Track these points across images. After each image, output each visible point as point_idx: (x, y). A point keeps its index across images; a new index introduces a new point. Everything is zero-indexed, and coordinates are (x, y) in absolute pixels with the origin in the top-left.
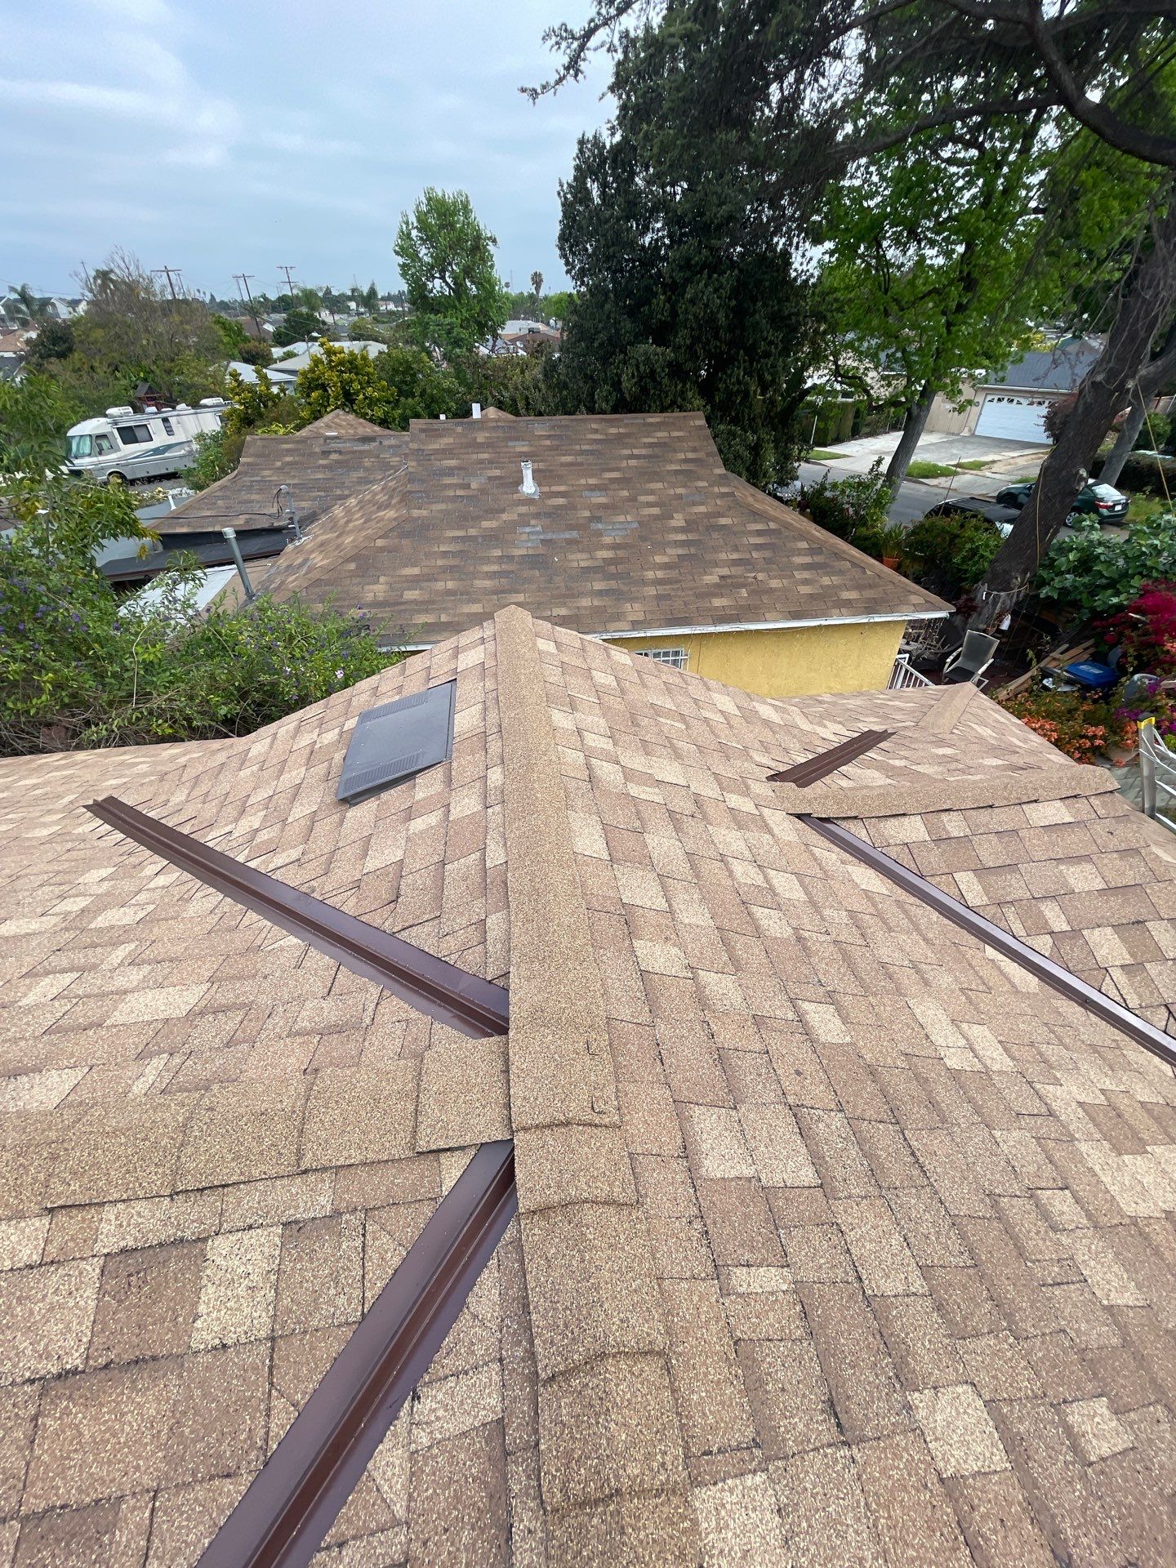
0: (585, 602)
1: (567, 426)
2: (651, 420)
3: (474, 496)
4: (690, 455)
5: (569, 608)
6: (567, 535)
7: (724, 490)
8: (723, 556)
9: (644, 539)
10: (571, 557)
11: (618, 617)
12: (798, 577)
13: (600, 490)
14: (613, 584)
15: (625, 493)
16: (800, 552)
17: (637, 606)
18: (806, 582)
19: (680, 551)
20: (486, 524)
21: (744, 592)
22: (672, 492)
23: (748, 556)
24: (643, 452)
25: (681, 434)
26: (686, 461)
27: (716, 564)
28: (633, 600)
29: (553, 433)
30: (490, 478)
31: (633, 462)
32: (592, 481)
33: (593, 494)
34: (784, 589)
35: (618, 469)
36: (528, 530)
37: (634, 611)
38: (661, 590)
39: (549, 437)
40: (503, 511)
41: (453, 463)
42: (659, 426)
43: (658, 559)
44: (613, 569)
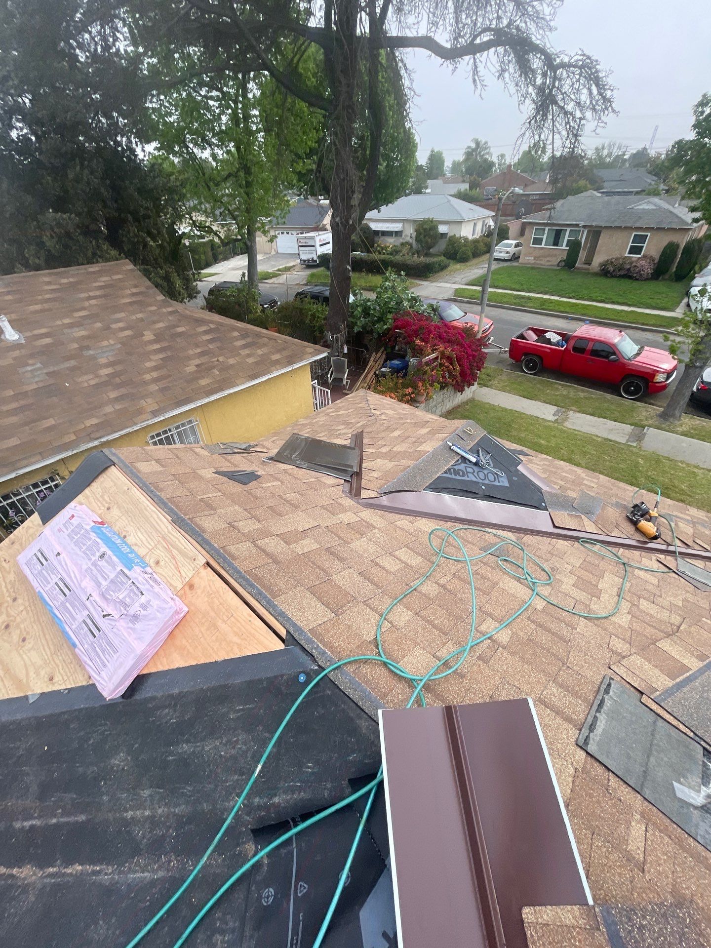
0: (109, 409)
2: (91, 270)
5: (97, 417)
6: (67, 364)
7: (170, 309)
8: (191, 352)
9: (130, 354)
10: (79, 380)
11: (140, 412)
12: (243, 354)
13: (77, 326)
14: (123, 391)
15: (99, 325)
16: (237, 339)
17: (149, 400)
18: (249, 356)
19: (161, 356)
21: (216, 372)
22: (134, 317)
23: (207, 348)
24: (98, 293)
25: (120, 276)
26: (133, 295)
27: (189, 358)
28: (143, 397)
31: (93, 302)
32: (67, 321)
33: (73, 330)
34: (239, 363)
37: (149, 404)
38: (162, 384)
42: (100, 273)
44: (117, 380)
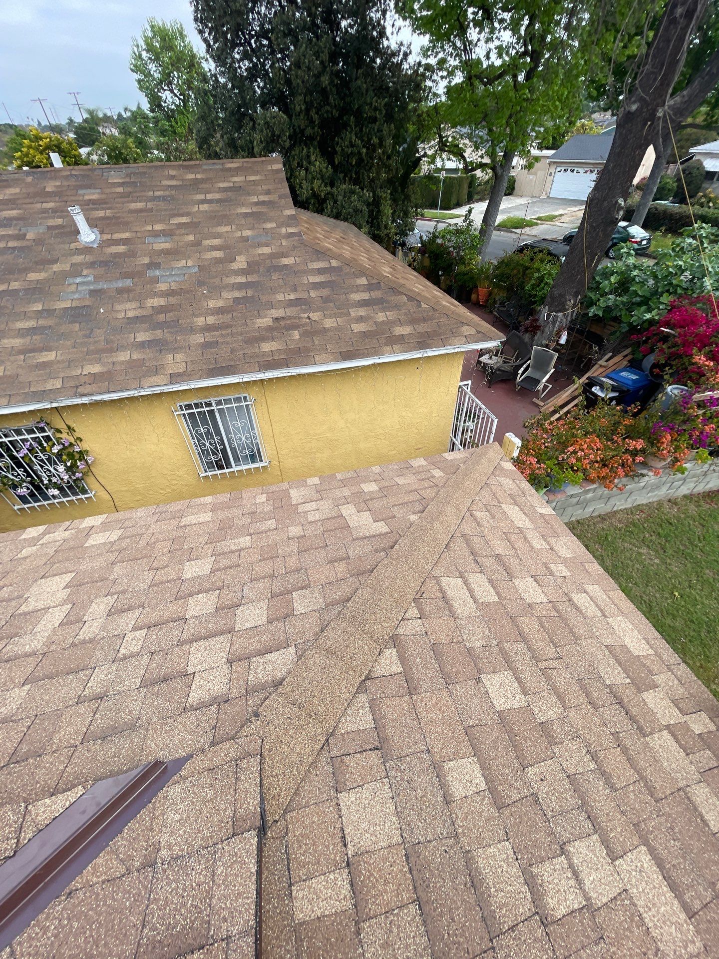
0: (123, 356)
1: (145, 173)
2: (229, 165)
3: (27, 247)
4: (263, 198)
5: (103, 364)
6: (120, 284)
7: (291, 230)
8: (280, 297)
9: (201, 283)
10: (118, 307)
11: (156, 370)
12: (353, 314)
13: (164, 236)
14: (159, 334)
15: (191, 238)
16: (358, 289)
17: (179, 357)
18: (360, 319)
19: (237, 294)
20: (32, 276)
21: (296, 334)
22: (238, 234)
23: (305, 296)
24: (217, 196)
25: (258, 178)
26: (258, 203)
27: (272, 305)
28: (175, 350)
29: (127, 180)
30: (50, 228)
31: (204, 207)
33: (158, 240)
34: (338, 328)
35: (188, 214)
36: (78, 280)
37: (175, 362)
38: (209, 337)
39: (122, 184)
40: (55, 261)
41: (14, 213)
42: (237, 171)
43: (212, 304)
44: (162, 317)
